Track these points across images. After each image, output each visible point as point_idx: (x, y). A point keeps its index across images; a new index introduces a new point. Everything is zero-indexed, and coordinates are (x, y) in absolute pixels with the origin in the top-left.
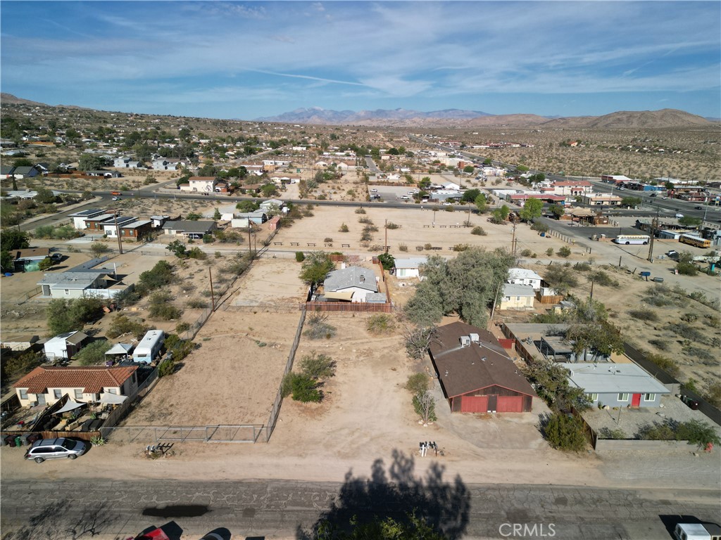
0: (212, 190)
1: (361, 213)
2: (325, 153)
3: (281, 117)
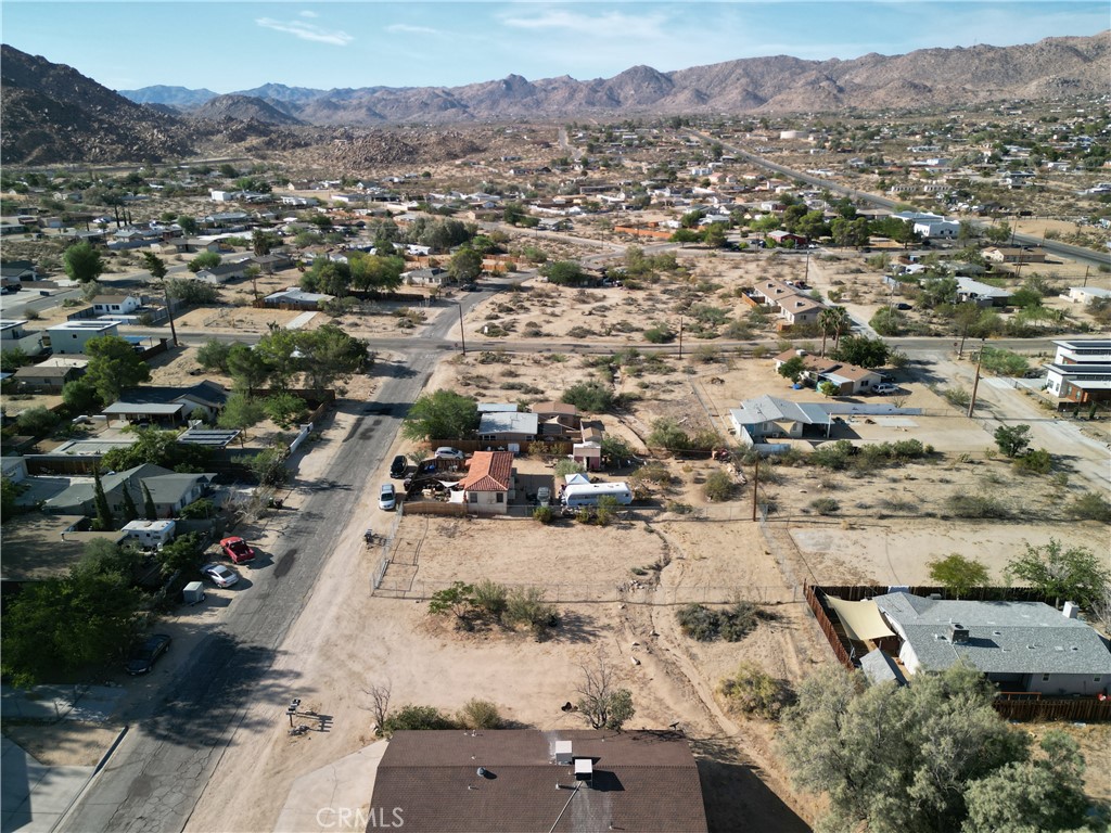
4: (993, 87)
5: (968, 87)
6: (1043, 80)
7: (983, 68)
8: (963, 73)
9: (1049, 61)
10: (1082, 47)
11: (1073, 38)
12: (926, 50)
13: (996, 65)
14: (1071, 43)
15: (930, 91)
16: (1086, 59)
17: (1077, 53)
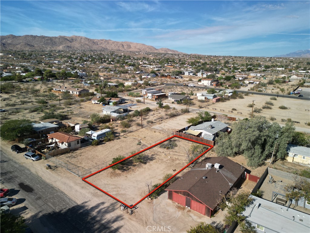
0: (210, 85)
1: (274, 99)
2: (293, 71)
3: (288, 55)
4: (50, 46)
5: (44, 46)
6: (63, 46)
7: (46, 41)
8: (41, 42)
9: (62, 41)
10: (68, 39)
11: (66, 37)
12: (29, 35)
13: (49, 41)
14: (66, 38)
15: (34, 46)
16: (71, 42)
17: (68, 40)
